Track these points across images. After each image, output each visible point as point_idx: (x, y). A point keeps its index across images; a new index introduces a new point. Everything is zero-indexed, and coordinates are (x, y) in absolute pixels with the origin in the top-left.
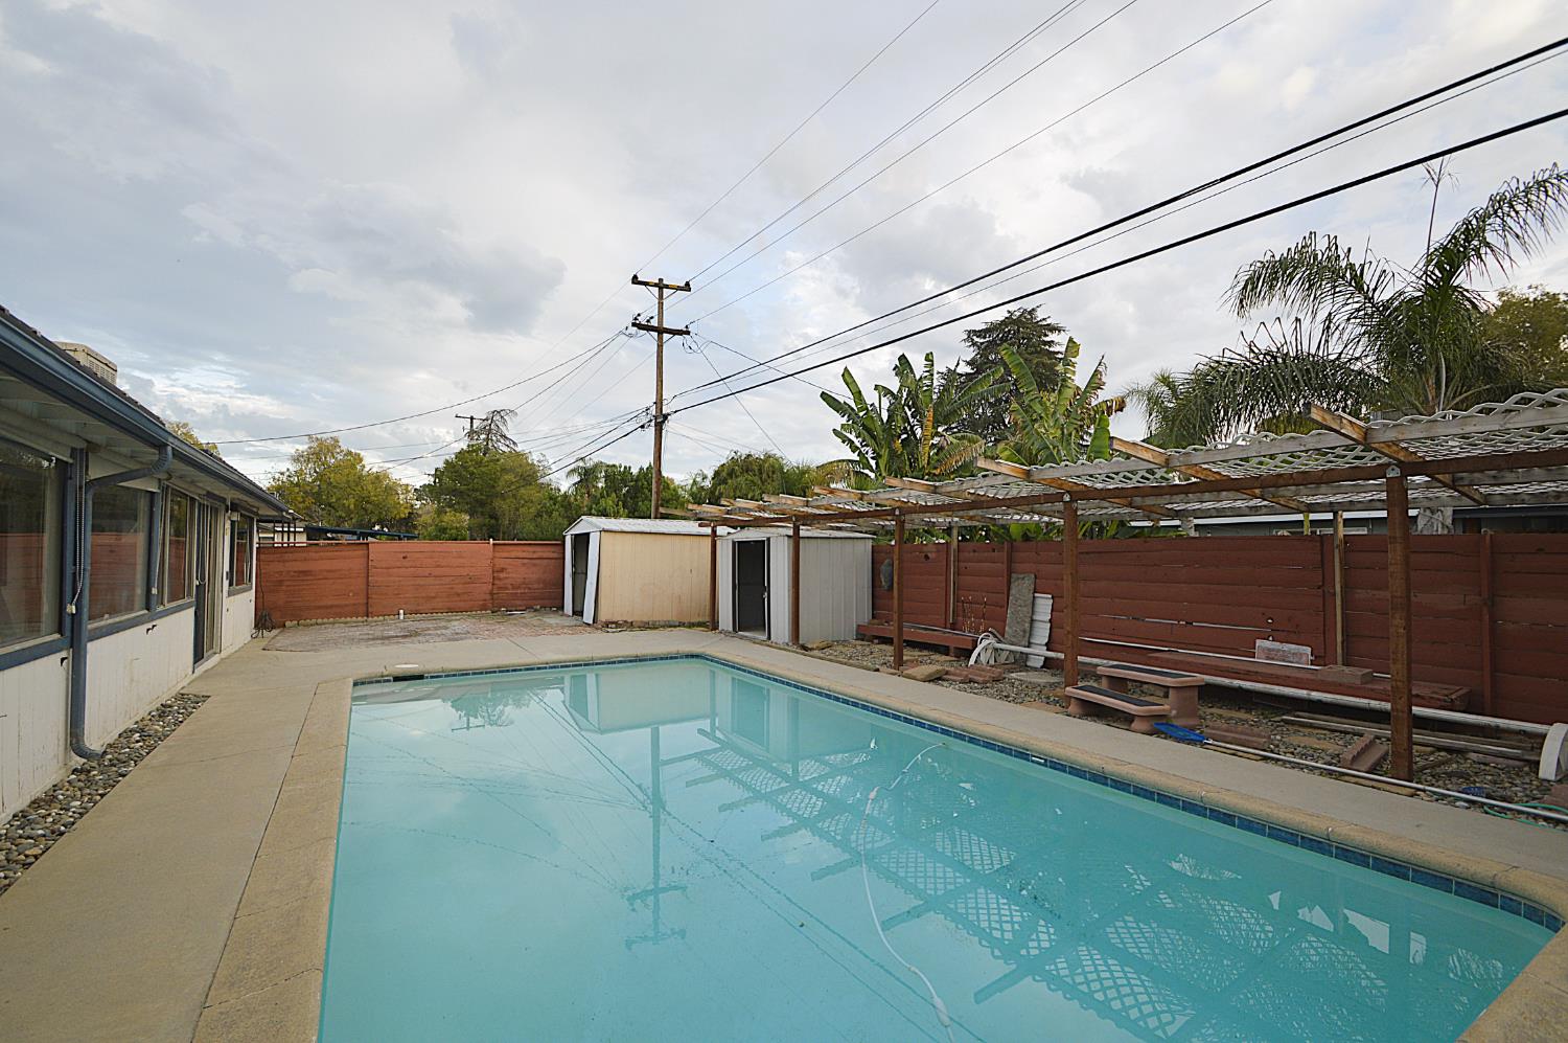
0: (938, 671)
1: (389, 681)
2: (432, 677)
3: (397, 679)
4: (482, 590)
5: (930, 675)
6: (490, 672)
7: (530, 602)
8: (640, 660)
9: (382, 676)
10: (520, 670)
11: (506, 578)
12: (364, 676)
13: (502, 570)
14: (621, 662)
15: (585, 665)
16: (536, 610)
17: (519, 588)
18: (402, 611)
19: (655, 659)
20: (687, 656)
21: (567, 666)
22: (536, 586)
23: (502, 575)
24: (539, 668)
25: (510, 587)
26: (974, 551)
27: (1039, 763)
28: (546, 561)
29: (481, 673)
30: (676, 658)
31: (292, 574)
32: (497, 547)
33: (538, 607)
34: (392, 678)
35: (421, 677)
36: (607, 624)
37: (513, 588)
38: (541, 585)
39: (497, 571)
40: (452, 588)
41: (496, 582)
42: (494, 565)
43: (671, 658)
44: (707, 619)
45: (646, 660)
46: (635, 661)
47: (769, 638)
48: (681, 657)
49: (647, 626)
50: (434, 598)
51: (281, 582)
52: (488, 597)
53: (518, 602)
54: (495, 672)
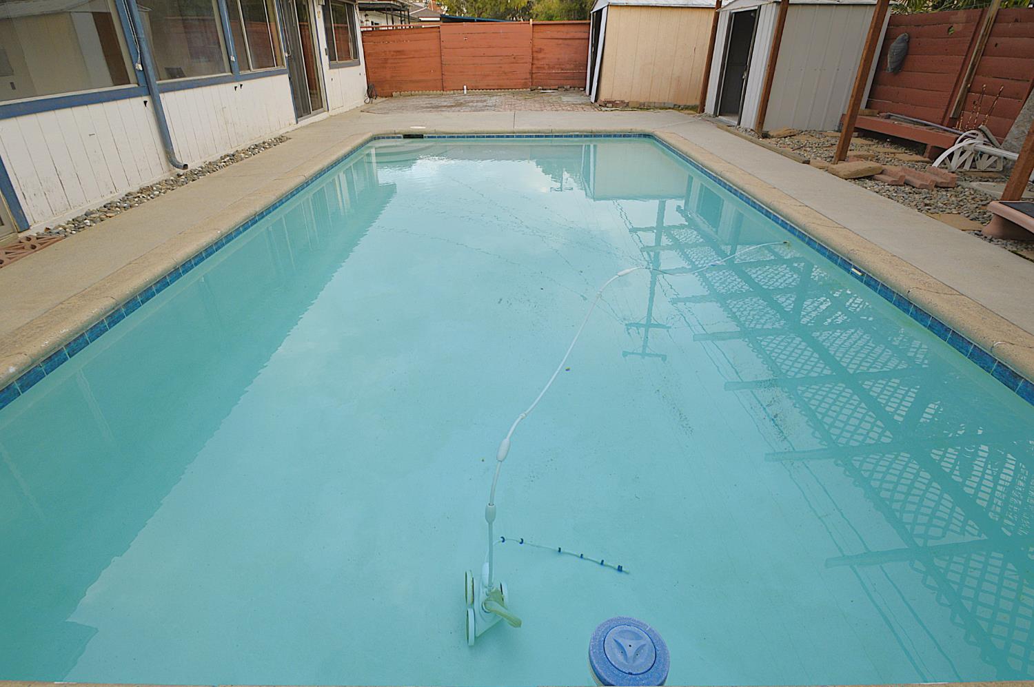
0: (870, 169)
1: (400, 137)
2: (429, 137)
3: (407, 136)
4: (523, 70)
5: (857, 172)
6: (471, 137)
7: (562, 82)
8: (595, 136)
9: (395, 134)
10: (493, 137)
11: (543, 58)
12: (381, 132)
13: (540, 51)
14: (577, 136)
15: (546, 136)
16: (566, 90)
17: (553, 68)
18: (465, 87)
19: (610, 136)
20: (640, 135)
21: (530, 136)
22: (568, 66)
23: (540, 56)
24: (508, 137)
25: (546, 67)
26: (1016, 21)
27: (856, 276)
28: (577, 41)
29: (464, 137)
30: (629, 136)
31: (392, 53)
32: (536, 28)
33: (568, 87)
34: (402, 136)
35: (420, 136)
36: (605, 104)
37: (549, 68)
38: (572, 66)
39: (536, 51)
40: (501, 67)
41: (535, 62)
42: (533, 46)
43: (624, 136)
44: (698, 103)
45: (600, 136)
46: (591, 136)
47: (739, 124)
48: (635, 136)
49: (642, 107)
50: (488, 75)
51: (386, 60)
52: (529, 76)
53: (553, 82)
54: (474, 137)
